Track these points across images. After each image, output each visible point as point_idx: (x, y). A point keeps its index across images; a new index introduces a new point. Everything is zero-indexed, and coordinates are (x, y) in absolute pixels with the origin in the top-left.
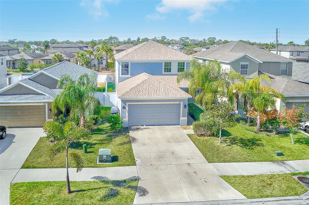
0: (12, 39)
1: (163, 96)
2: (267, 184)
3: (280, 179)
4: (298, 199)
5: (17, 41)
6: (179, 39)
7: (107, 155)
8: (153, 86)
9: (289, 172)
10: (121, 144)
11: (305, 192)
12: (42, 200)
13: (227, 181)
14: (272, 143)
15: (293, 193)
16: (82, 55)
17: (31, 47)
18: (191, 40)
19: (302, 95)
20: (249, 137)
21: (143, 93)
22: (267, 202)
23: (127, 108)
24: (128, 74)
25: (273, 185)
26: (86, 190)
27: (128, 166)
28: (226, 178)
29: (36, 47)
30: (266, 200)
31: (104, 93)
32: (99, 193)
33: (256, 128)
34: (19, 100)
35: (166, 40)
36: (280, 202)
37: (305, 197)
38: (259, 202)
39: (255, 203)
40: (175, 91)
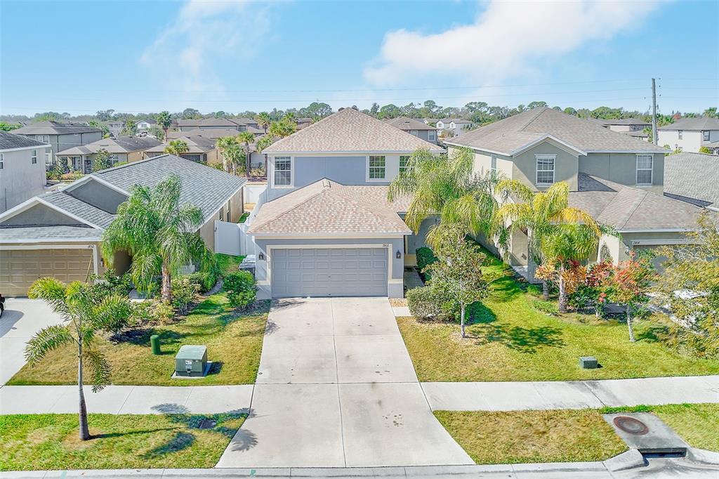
0: (105, 109)
1: (345, 231)
2: (535, 433)
3: (570, 421)
4: (596, 470)
5: (114, 113)
6: (464, 106)
7: (195, 358)
8: (330, 208)
9: (600, 406)
10: (242, 335)
11: (617, 453)
12: (19, 454)
13: (443, 423)
14: (584, 339)
15: (588, 454)
16: (229, 143)
17: (139, 127)
18: (492, 109)
19: (670, 228)
20: (537, 325)
21: (303, 223)
22: (520, 474)
23: (268, 258)
24: (288, 182)
25: (548, 435)
26: (122, 435)
27: (237, 384)
28: (445, 417)
29: (149, 126)
30: (519, 470)
31: (239, 224)
32: (150, 440)
33: (557, 305)
34: (36, 238)
35: (435, 110)
36: (550, 474)
37: (615, 464)
38: (500, 472)
39: (491, 475)
40: (377, 220)
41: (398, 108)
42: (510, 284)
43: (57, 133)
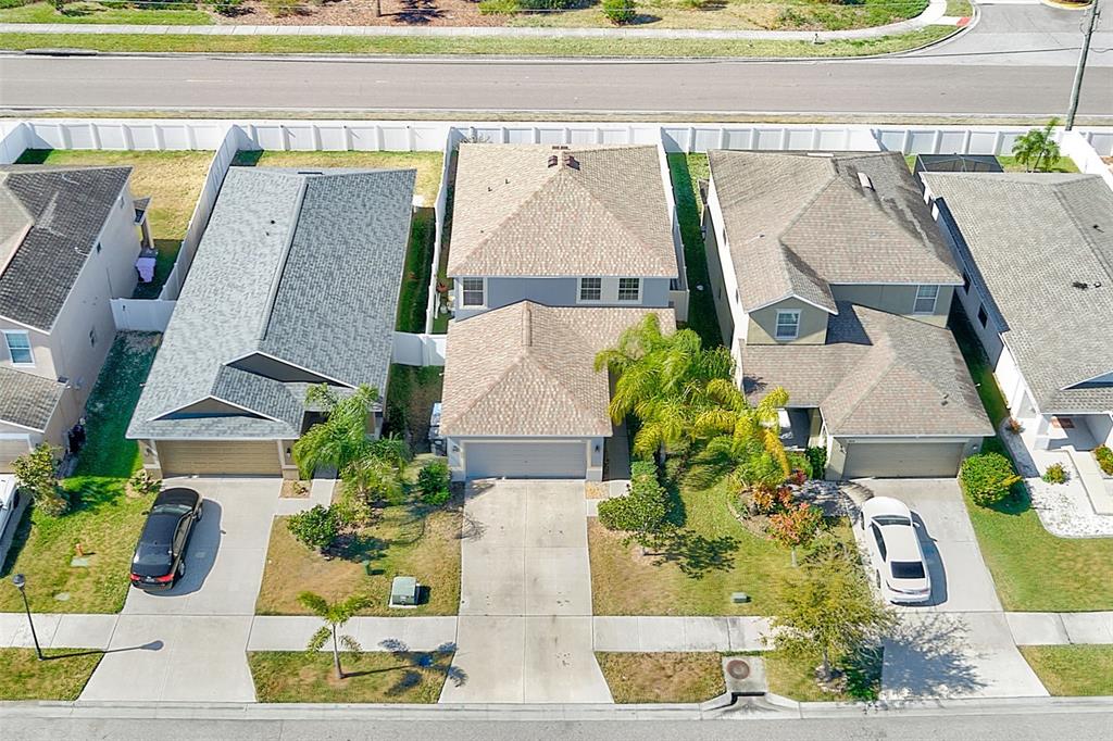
2: (664, 676)
3: (694, 665)
4: (692, 710)
7: (408, 594)
9: (725, 648)
11: (715, 696)
13: (600, 664)
15: (693, 698)
23: (462, 450)
26: (367, 673)
28: (603, 658)
31: (421, 336)
32: (387, 678)
37: (710, 705)
39: (623, 712)
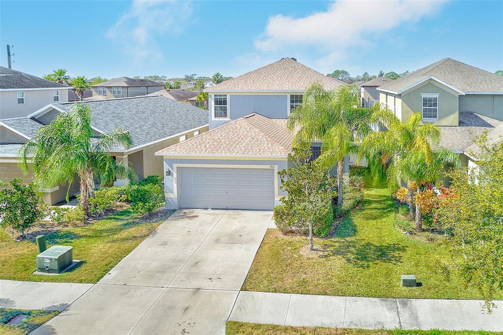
0: (190, 74)
7: (52, 257)
20: (388, 242)
23: (175, 175)
24: (226, 116)
33: (414, 224)
40: (268, 144)
41: (397, 75)
42: (389, 205)
43: (127, 86)
